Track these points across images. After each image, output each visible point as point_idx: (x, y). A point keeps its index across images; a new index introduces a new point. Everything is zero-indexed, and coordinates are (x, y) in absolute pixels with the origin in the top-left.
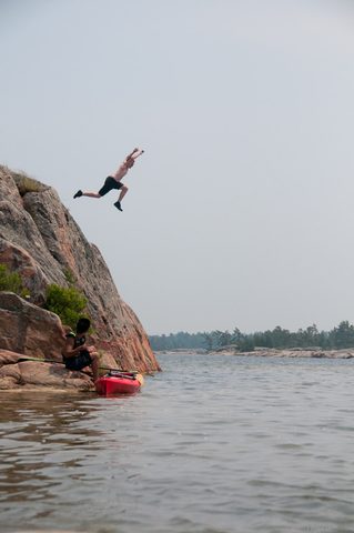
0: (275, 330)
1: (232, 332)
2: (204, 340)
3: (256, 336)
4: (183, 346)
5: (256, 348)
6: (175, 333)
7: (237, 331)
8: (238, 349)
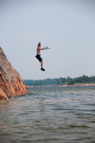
0: (83, 76)
1: (66, 78)
2: (56, 81)
3: (76, 79)
4: (49, 84)
5: (75, 83)
6: (46, 79)
7: (68, 77)
8: (68, 84)
